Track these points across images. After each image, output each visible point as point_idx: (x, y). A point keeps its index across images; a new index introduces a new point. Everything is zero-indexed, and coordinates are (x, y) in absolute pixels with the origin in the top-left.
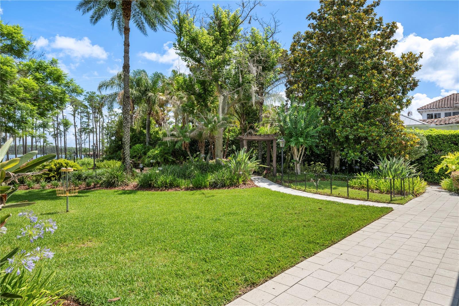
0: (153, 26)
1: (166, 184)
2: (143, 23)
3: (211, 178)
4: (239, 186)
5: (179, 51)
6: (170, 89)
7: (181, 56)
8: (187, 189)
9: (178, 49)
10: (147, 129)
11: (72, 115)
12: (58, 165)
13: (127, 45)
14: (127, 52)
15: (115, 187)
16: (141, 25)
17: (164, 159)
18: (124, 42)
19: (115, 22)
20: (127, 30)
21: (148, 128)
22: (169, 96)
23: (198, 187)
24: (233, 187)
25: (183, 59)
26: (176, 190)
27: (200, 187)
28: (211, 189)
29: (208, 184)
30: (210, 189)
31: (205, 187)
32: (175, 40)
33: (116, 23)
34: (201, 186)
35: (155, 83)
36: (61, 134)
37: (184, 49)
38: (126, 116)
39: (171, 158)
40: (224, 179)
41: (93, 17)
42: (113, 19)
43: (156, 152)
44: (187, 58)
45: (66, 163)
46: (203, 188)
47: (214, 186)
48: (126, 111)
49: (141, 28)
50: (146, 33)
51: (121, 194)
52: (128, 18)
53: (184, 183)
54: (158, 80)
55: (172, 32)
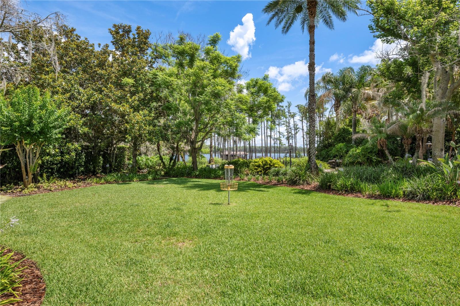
0: (342, 15)
1: (347, 187)
2: (330, 17)
3: (407, 186)
4: (455, 202)
5: (378, 33)
6: (379, 81)
7: (381, 38)
8: (371, 197)
9: (375, 31)
10: (353, 128)
11: (300, 120)
12: (264, 162)
13: (312, 43)
14: (312, 50)
15: (297, 185)
16: (328, 20)
17: (368, 159)
18: (310, 41)
19: (305, 24)
20: (312, 29)
21: (354, 126)
22: (376, 89)
23: (386, 196)
24: (444, 203)
25: (384, 40)
26: (357, 196)
27: (389, 195)
28: (406, 200)
29: (402, 193)
30: (404, 200)
31: (396, 197)
32: (370, 21)
33: (306, 27)
34: (391, 195)
35: (361, 78)
36: (292, 137)
37: (383, 29)
38: (311, 115)
39: (374, 158)
40: (428, 189)
41: (284, 28)
42: (303, 22)
43: (358, 151)
44: (389, 38)
45: (270, 161)
46: (393, 198)
47: (410, 197)
48: (312, 110)
49: (328, 23)
50: (333, 26)
51: (295, 193)
52: (313, 16)
53: (369, 188)
54: (365, 74)
55: (368, 13)
